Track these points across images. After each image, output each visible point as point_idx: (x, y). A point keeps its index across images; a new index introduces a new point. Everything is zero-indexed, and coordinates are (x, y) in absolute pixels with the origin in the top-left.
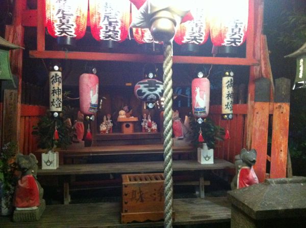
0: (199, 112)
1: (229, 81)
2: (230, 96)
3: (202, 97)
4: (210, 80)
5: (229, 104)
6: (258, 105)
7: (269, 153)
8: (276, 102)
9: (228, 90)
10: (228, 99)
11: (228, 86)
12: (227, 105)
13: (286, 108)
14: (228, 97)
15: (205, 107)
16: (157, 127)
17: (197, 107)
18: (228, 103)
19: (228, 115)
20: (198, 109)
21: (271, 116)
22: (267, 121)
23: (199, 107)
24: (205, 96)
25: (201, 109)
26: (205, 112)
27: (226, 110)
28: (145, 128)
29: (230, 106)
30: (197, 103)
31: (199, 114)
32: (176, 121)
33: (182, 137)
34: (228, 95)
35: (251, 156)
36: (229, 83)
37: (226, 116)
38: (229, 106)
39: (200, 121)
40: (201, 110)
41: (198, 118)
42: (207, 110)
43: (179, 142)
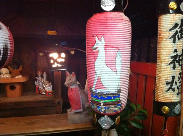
0: (102, 102)
1: (176, 25)
2: (178, 62)
3: (111, 64)
4: (131, 20)
5: (176, 79)
9: (175, 46)
10: (174, 68)
11: (174, 36)
12: (172, 83)
14: (173, 62)
15: (119, 91)
16: (53, 88)
17: (99, 91)
18: (173, 77)
19: (172, 105)
20: (101, 96)
23: (104, 91)
24: (119, 63)
25: (110, 96)
26: (118, 103)
27: (169, 94)
28: (38, 88)
29: (178, 84)
30: (99, 80)
31: (103, 108)
32: (71, 87)
33: (81, 110)
34: (175, 57)
36: (178, 29)
37: (166, 108)
38: (174, 86)
39: (105, 123)
40: (109, 98)
41: (100, 115)
42: (123, 98)
43: (77, 117)
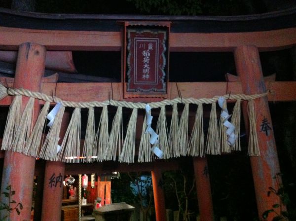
1: (93, 176)
6: (101, 183)
7: (105, 199)
8: (107, 181)
11: (93, 178)
13: (110, 183)
18: (93, 183)
21: (105, 186)
22: (104, 188)
27: (93, 185)
34: (93, 181)
35: (100, 199)
37: (92, 187)
39: (85, 190)
